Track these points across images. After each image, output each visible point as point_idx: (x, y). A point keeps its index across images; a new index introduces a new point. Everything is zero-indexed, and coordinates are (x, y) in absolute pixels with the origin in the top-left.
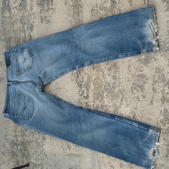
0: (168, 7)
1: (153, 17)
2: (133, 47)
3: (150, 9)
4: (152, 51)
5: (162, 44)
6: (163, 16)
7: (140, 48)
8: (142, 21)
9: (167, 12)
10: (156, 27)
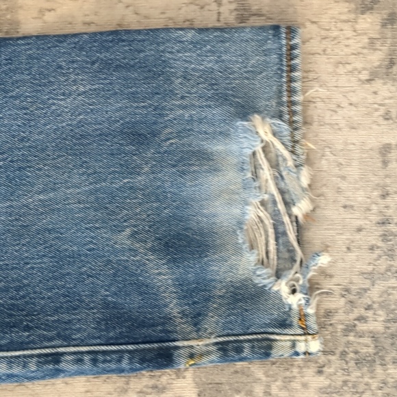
0: (391, 53)
1: (285, 109)
2: (106, 305)
3: (270, 45)
4: (267, 355)
5: (332, 306)
6: (352, 112)
7: (168, 319)
8: (191, 120)
9: (384, 89)
10: (305, 181)
